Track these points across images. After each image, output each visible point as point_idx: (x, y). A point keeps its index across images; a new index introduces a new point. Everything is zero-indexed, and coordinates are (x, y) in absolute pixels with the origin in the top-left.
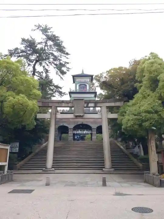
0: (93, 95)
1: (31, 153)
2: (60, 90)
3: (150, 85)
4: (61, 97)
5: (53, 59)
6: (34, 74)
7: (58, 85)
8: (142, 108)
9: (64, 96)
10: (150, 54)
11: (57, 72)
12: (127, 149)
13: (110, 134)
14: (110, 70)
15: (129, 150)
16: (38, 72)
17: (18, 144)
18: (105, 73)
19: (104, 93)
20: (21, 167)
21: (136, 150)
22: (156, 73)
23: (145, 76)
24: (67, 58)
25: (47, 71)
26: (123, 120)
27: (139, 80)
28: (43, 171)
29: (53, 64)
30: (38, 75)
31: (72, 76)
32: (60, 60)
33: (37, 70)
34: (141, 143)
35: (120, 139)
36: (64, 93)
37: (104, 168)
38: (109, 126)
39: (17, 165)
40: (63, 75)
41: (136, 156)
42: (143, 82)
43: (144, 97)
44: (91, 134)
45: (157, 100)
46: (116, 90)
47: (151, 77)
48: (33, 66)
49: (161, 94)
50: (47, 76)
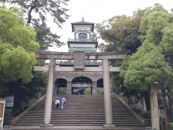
0: (93, 46)
1: (26, 108)
2: (58, 40)
3: (154, 37)
4: (59, 47)
5: (50, 5)
6: (29, 22)
7: (55, 34)
8: (145, 62)
9: (62, 46)
10: (154, 5)
11: (55, 19)
12: (129, 104)
13: (111, 88)
14: (113, 18)
15: (131, 105)
16: (35, 19)
17: (13, 98)
18: (107, 21)
19: (105, 44)
20: (16, 123)
21: (139, 105)
22: (160, 26)
23: (148, 28)
24: (66, 4)
25: (43, 18)
26: (125, 74)
27: (142, 31)
28: (40, 127)
29: (50, 11)
30: (34, 23)
31: (71, 24)
32: (58, 6)
33: (33, 18)
34: (144, 98)
35: (122, 94)
36: (62, 43)
37: (105, 124)
38: (111, 80)
39: (12, 121)
40: (61, 23)
41: (138, 111)
42: (146, 35)
43: (148, 51)
44: (91, 88)
45: (160, 55)
46: (119, 42)
47: (155, 30)
48: (28, 12)
49: (164, 48)
50: (44, 24)
